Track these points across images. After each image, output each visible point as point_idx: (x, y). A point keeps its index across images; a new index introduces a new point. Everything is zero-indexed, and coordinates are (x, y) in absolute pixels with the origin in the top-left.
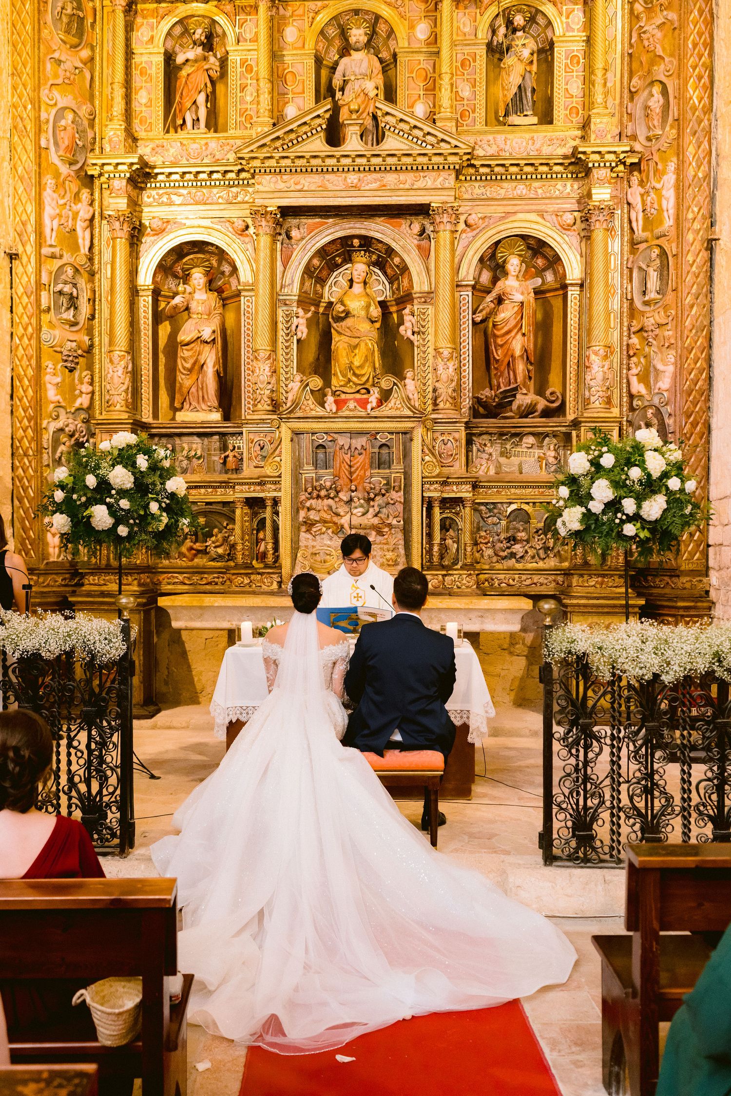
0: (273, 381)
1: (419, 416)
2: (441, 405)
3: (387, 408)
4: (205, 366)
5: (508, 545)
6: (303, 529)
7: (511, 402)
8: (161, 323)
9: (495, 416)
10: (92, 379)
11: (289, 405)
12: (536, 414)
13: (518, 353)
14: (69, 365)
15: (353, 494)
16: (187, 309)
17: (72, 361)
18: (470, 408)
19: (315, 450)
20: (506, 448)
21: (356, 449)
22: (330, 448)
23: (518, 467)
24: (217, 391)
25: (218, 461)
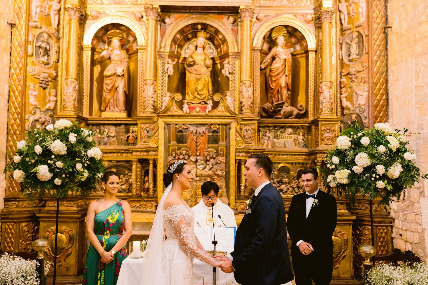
0: (155, 96)
1: (233, 116)
2: (244, 111)
3: (217, 112)
4: (118, 89)
5: (279, 185)
7: (280, 110)
8: (95, 65)
9: (272, 117)
10: (56, 94)
11: (163, 108)
12: (293, 116)
13: (283, 85)
14: (43, 85)
15: (198, 158)
16: (109, 58)
17: (45, 84)
18: (259, 113)
19: (177, 133)
20: (277, 134)
21: (200, 133)
22: (185, 132)
23: (283, 144)
24: (124, 102)
25: (124, 139)
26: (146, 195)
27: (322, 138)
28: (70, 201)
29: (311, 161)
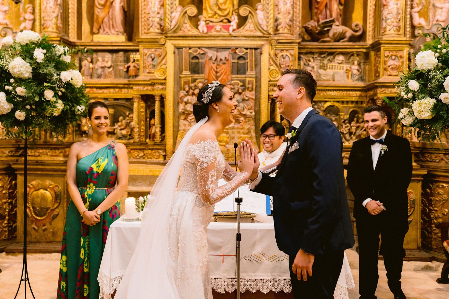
0: (162, 11)
1: (266, 37)
2: (281, 31)
3: (244, 30)
4: (114, 3)
6: (182, 117)
7: (328, 31)
9: (317, 40)
10: (34, 10)
11: (172, 27)
12: (346, 39)
18: (300, 35)
19: (191, 60)
20: (324, 63)
21: (221, 60)
22: (202, 59)
23: (332, 76)
24: (122, 21)
25: (123, 70)
26: (153, 143)
27: (385, 66)
28: (55, 149)
29: (368, 99)
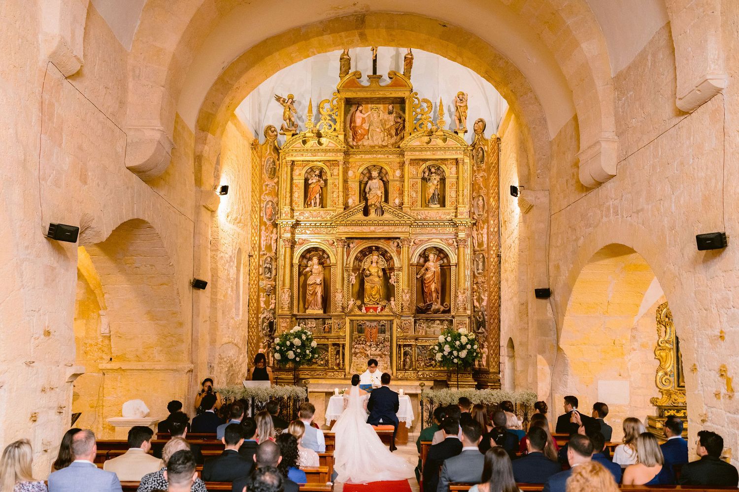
0: (343, 300)
1: (396, 315)
2: (404, 310)
3: (384, 312)
4: (317, 293)
5: (430, 361)
6: (354, 355)
9: (424, 313)
10: (276, 298)
11: (349, 310)
12: (440, 312)
16: (311, 271)
17: (269, 292)
18: (415, 311)
19: (358, 327)
20: (428, 325)
23: (433, 332)
24: (321, 302)
25: (322, 329)
26: (337, 368)
27: (457, 328)
28: (288, 371)
